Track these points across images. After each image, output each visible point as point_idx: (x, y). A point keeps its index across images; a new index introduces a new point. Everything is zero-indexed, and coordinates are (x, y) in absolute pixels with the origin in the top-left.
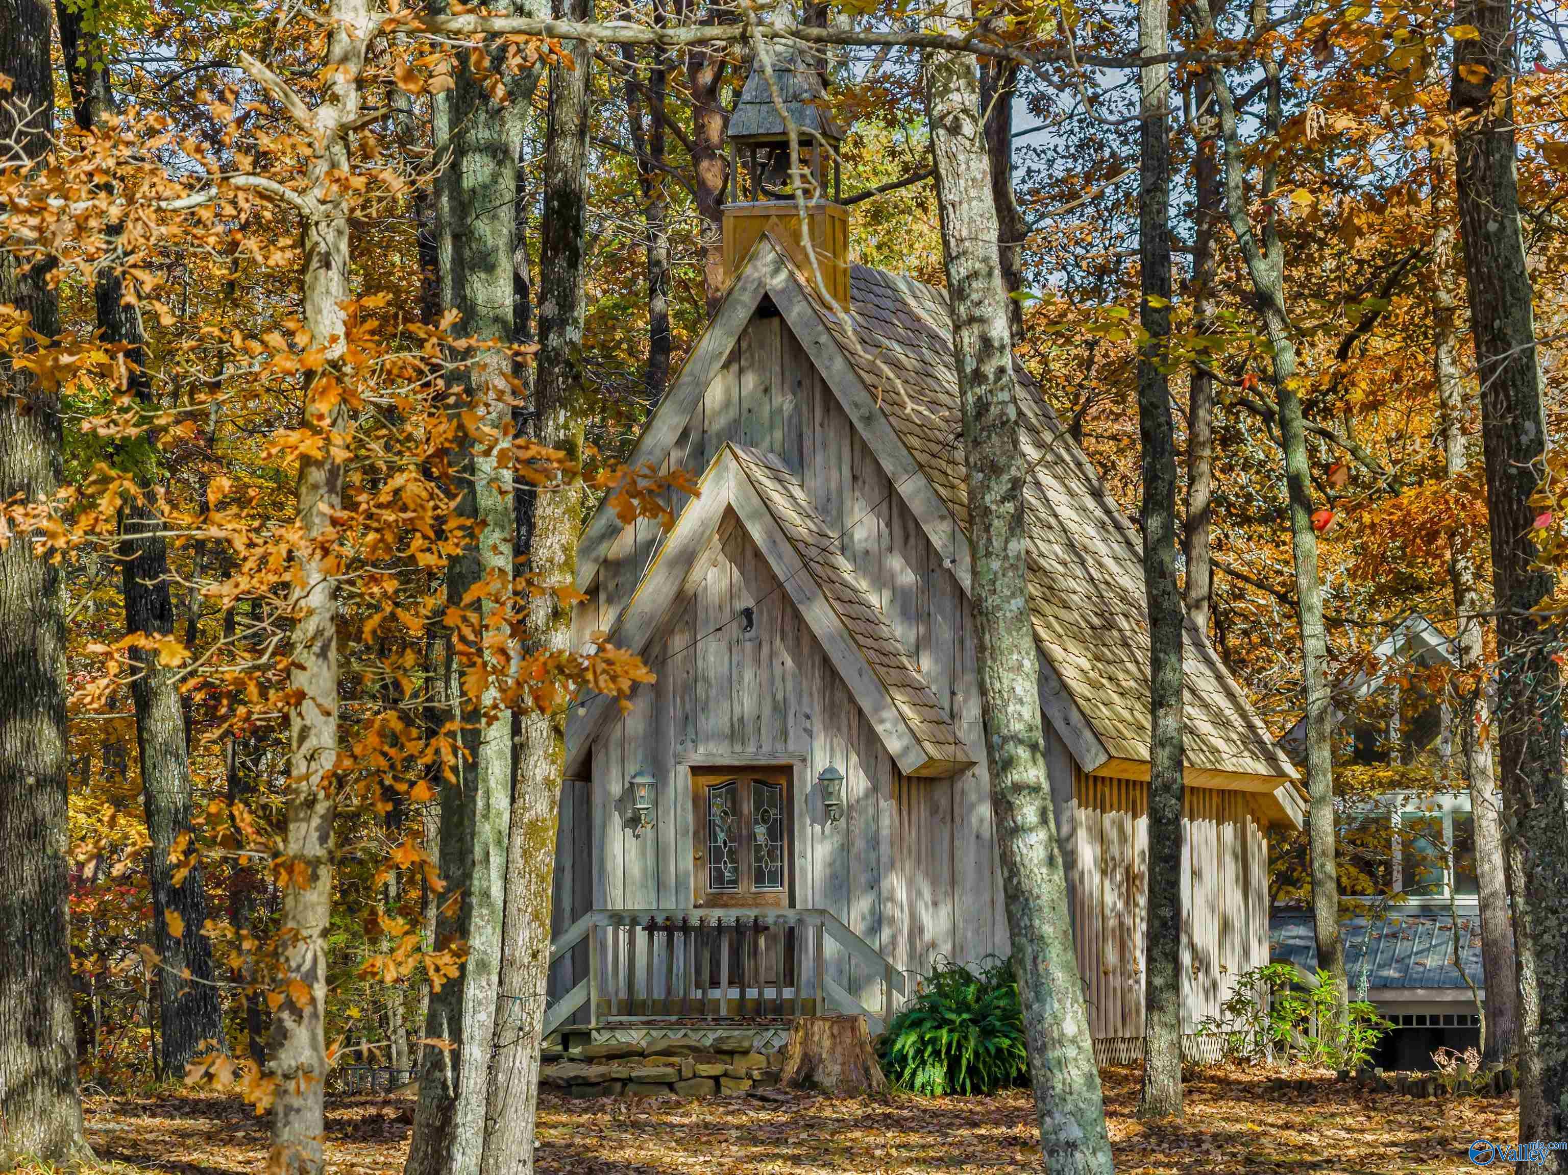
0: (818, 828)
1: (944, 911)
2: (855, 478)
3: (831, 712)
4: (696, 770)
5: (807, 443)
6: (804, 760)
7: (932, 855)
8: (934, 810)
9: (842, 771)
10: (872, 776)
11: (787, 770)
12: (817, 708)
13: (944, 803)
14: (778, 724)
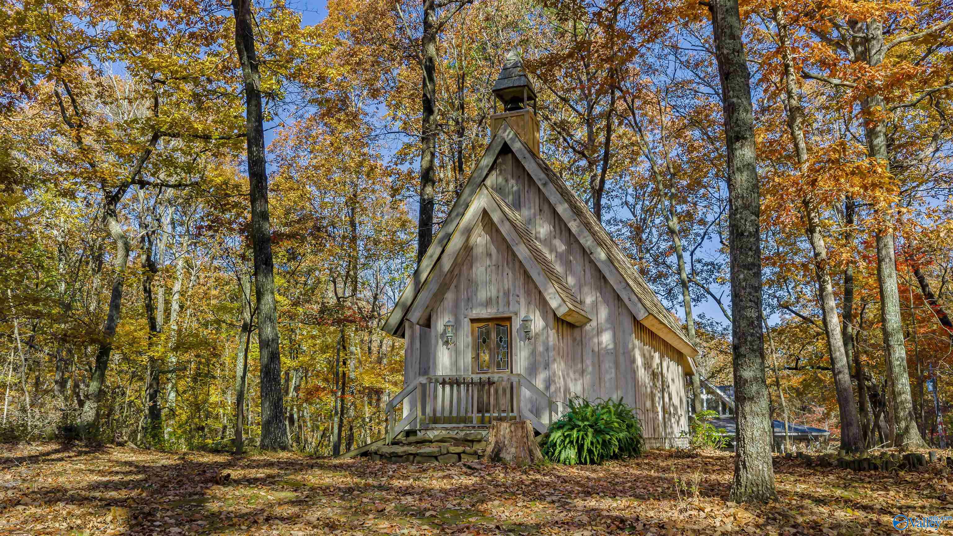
0: (522, 343)
1: (579, 383)
2: (540, 210)
3: (528, 293)
4: (473, 321)
5: (522, 200)
6: (516, 314)
7: (573, 359)
8: (574, 340)
9: (532, 317)
10: (545, 318)
11: (509, 319)
12: (522, 291)
13: (578, 338)
14: (506, 300)
